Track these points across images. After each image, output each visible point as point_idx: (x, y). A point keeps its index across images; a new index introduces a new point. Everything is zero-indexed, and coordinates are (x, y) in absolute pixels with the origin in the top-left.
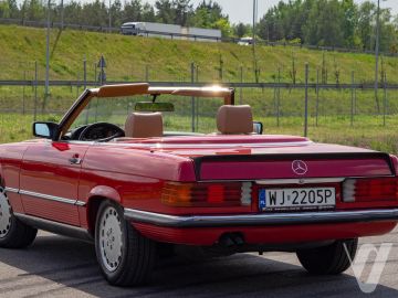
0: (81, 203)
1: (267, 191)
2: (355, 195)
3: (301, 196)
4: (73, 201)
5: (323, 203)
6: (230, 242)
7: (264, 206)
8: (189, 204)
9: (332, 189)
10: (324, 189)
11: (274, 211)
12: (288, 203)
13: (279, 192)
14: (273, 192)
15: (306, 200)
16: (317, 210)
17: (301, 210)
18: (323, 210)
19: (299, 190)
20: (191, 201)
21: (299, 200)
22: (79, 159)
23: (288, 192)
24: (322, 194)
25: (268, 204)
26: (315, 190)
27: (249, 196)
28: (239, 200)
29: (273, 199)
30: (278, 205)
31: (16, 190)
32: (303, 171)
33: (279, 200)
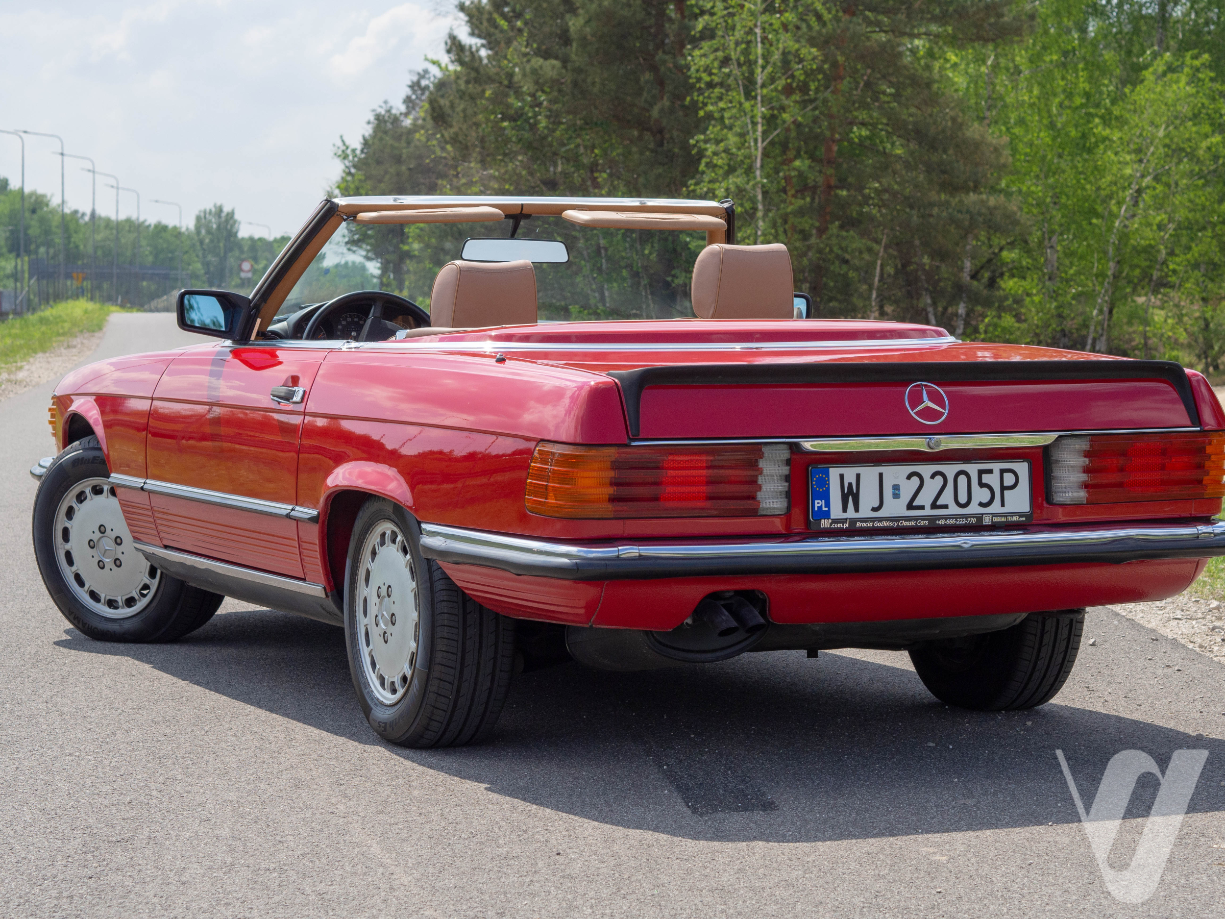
0: (306, 512)
1: (834, 473)
2: (1086, 486)
3: (932, 487)
4: (282, 508)
5: (996, 508)
6: (726, 620)
7: (827, 515)
8: (609, 509)
9: (1022, 468)
10: (997, 467)
11: (853, 532)
12: (895, 508)
13: (869, 474)
14: (850, 473)
15: (947, 498)
16: (978, 528)
17: (933, 529)
18: (994, 528)
19: (926, 470)
20: (613, 500)
21: (925, 498)
22: (299, 391)
23: (895, 474)
24: (993, 480)
25: (836, 511)
26: (972, 469)
27: (783, 486)
28: (753, 497)
29: (851, 495)
30: (865, 511)
31: (138, 482)
32: (936, 415)
33: (868, 497)
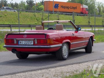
2: (37, 42)
5: (31, 44)
7: (19, 44)
9: (33, 41)
11: (21, 45)
12: (24, 44)
13: (22, 41)
14: (21, 41)
15: (27, 43)
16: (29, 45)
17: (26, 45)
19: (26, 41)
23: (24, 41)
24: (30, 42)
26: (29, 41)
29: (21, 42)
30: (22, 44)
32: (25, 37)
33: (22, 43)
